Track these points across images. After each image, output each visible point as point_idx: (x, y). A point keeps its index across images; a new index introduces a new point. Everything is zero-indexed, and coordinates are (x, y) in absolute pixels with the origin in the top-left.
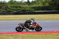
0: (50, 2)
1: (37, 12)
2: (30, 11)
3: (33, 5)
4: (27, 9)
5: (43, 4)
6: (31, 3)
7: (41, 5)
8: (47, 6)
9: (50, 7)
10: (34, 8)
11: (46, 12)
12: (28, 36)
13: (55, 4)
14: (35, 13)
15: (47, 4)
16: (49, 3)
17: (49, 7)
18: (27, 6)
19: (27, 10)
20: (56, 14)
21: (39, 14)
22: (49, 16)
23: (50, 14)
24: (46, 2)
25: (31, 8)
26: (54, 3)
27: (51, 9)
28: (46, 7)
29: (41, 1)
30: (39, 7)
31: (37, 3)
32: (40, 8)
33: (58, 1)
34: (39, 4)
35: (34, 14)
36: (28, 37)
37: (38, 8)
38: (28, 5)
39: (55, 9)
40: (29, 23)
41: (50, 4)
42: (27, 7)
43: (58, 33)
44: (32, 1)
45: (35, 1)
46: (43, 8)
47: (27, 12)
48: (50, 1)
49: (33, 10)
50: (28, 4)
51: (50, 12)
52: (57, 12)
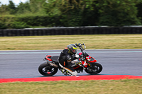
0: (64, 6)
1: (33, 30)
2: (14, 27)
3: (22, 12)
4: (7, 23)
5: (48, 12)
6: (18, 9)
7: (41, 13)
8: (56, 16)
9: (64, 18)
10: (26, 22)
11: (54, 30)
12: (12, 89)
13: (76, 11)
14: (27, 33)
15: (56, 12)
16: (61, 10)
17: (61, 17)
18: (7, 15)
19: (9, 25)
20: (77, 34)
21: (38, 35)
22: (62, 41)
23: (64, 34)
24: (54, 6)
25: (18, 21)
26: (73, 7)
27: (65, 23)
28: (53, 18)
29: (41, 3)
30: (37, 17)
31: (31, 8)
32: (39, 21)
33: (82, 4)
34: (37, 10)
35: (25, 35)
36: (10, 90)
37: (36, 21)
38: (11, 14)
39: (76, 22)
40: (71, 55)
41: (64, 11)
42: (8, 18)
43: (82, 81)
44: (21, 4)
45: (27, 4)
46: (46, 21)
47: (7, 31)
48: (63, 3)
49: (23, 25)
50: (11, 10)
51: (63, 30)
52: (80, 29)
